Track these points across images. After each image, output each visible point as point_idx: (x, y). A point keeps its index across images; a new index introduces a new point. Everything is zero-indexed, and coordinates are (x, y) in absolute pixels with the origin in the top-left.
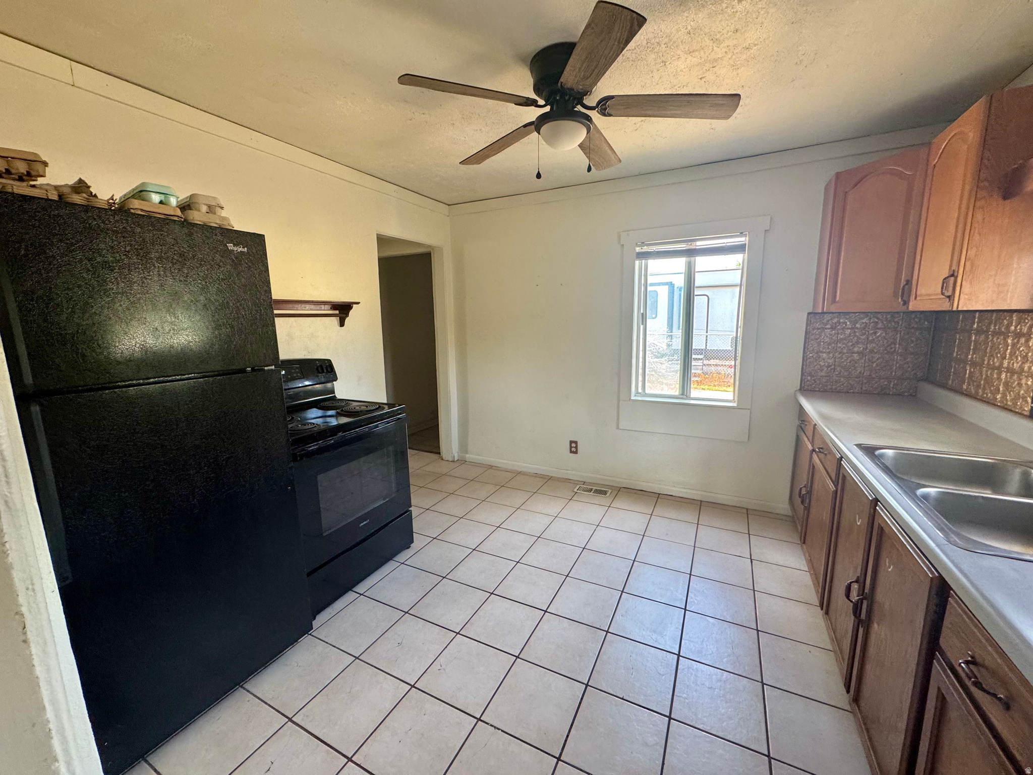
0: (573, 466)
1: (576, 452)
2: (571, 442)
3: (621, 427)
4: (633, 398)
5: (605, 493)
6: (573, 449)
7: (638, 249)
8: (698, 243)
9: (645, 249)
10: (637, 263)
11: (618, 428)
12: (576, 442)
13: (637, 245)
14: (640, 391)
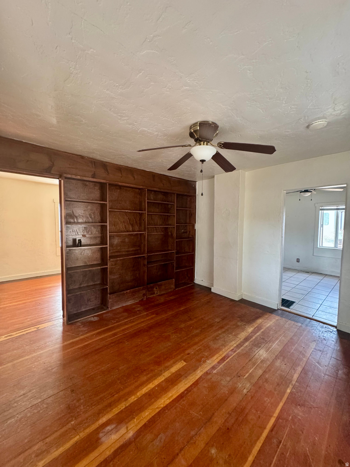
0: (297, 266)
1: (299, 262)
2: (297, 259)
3: (314, 255)
4: (318, 247)
5: (309, 273)
6: (298, 261)
7: (321, 208)
8: (340, 207)
9: (323, 208)
10: (320, 211)
11: (313, 255)
12: (299, 259)
13: (320, 207)
14: (321, 245)
